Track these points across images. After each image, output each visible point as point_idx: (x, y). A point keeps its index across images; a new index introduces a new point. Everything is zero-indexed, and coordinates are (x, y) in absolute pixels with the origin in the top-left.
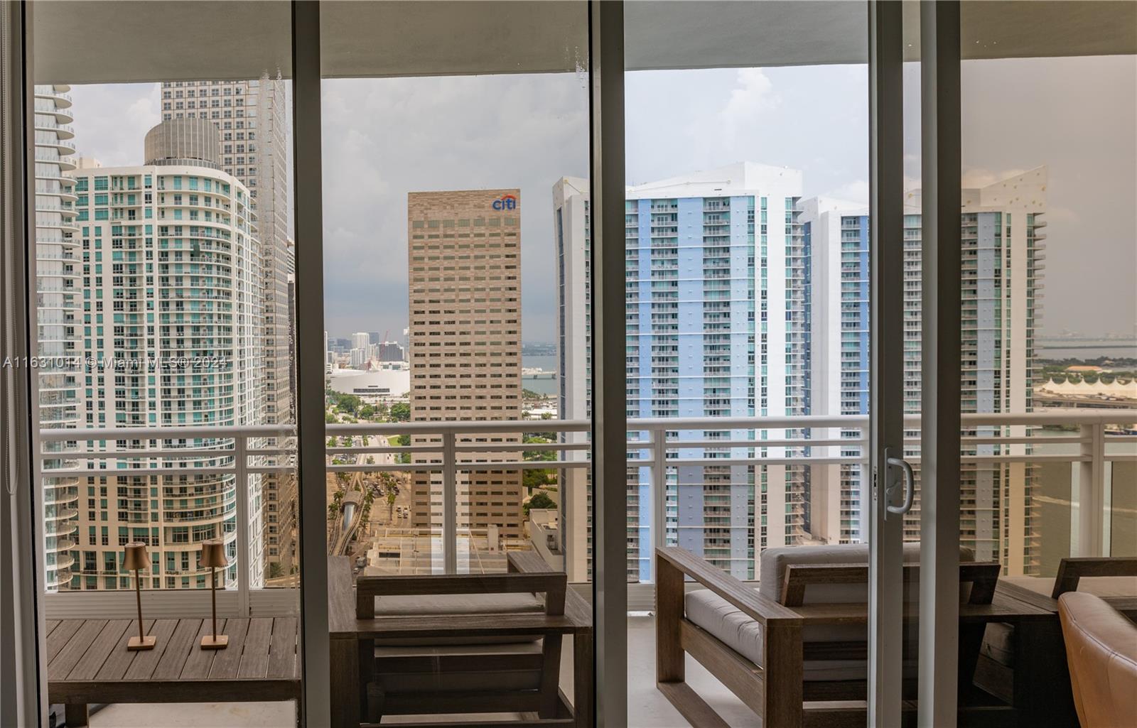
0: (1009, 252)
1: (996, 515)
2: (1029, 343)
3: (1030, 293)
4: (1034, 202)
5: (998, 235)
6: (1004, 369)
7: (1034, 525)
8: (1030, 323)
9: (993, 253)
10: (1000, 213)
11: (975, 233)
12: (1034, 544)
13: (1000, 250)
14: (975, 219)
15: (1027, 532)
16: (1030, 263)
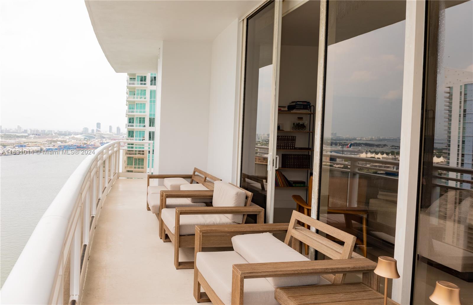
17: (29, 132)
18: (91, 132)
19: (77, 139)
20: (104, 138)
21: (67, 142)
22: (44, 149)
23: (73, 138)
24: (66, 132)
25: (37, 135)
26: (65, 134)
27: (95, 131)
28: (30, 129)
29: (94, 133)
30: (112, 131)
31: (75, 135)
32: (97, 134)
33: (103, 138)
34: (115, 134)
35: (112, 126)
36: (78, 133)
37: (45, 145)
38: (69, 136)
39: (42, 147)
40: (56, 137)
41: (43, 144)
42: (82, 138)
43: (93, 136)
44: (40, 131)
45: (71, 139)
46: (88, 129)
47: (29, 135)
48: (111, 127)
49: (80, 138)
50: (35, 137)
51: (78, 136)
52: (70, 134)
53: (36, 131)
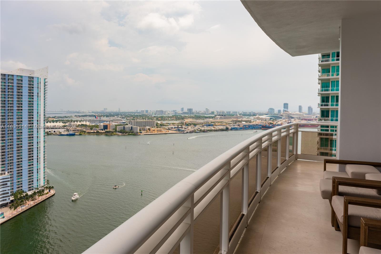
0: (40, 88)
1: (38, 159)
2: (44, 112)
3: (44, 99)
4: (45, 76)
5: (38, 83)
6: (39, 120)
7: (45, 160)
8: (44, 107)
9: (37, 88)
10: (38, 78)
11: (33, 82)
12: (46, 165)
13: (38, 87)
14: (33, 79)
15: (44, 163)
16: (44, 91)
17: (216, 114)
18: (277, 112)
19: (262, 119)
20: (293, 118)
21: (252, 122)
22: (230, 128)
23: (258, 119)
24: (251, 113)
25: (222, 116)
26: (250, 115)
27: (282, 112)
28: (217, 111)
29: (280, 113)
30: (303, 112)
31: (260, 115)
32: (284, 114)
33: (291, 118)
34: (306, 114)
35: (302, 106)
36: (263, 113)
37: (230, 125)
38: (254, 117)
39: (228, 126)
40: (241, 117)
41: (229, 123)
42: (267, 118)
43: (280, 116)
44: (226, 112)
45: (256, 119)
46: (274, 109)
47: (216, 116)
48: (300, 108)
49: (265, 118)
50: (221, 117)
51: (264, 117)
52: (254, 115)
53: (222, 112)
